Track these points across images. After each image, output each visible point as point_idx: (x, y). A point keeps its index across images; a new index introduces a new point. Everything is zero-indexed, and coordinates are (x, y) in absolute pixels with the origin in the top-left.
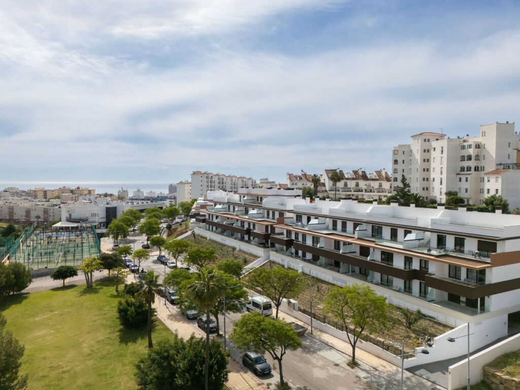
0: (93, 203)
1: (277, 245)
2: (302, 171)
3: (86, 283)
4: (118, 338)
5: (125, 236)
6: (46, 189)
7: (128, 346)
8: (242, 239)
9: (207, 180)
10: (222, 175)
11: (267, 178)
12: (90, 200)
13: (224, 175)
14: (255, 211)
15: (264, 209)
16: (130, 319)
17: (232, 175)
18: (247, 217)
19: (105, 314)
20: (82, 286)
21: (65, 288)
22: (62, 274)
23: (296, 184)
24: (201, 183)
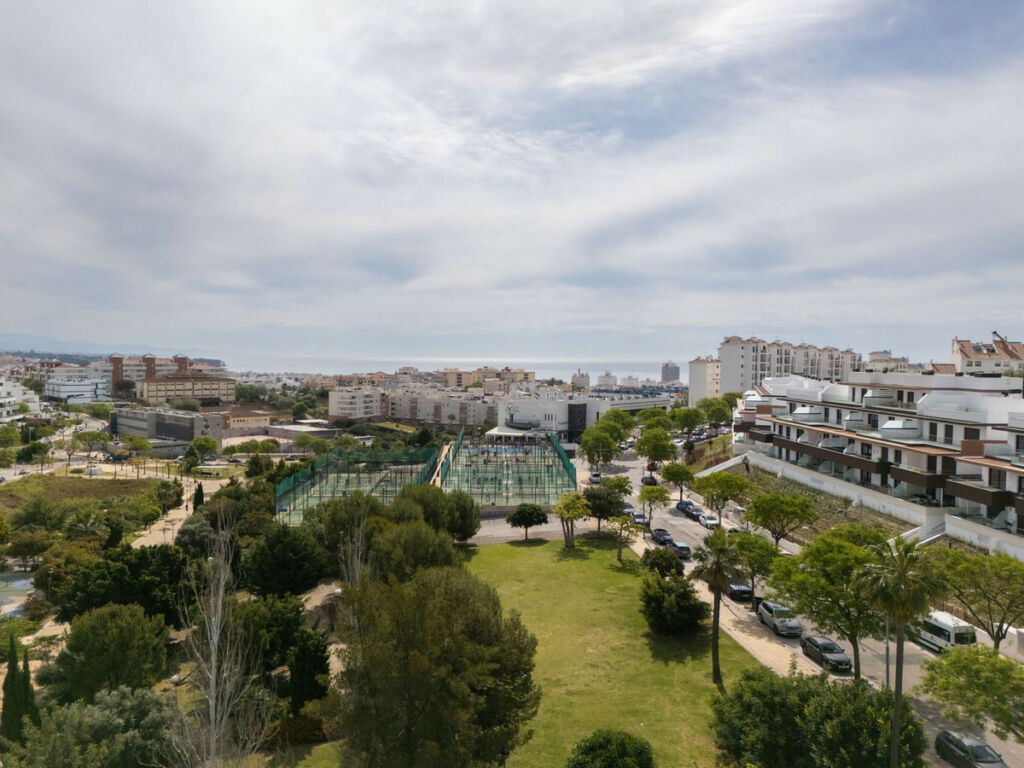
0: (533, 397)
1: (959, 501)
2: (995, 333)
3: (563, 538)
4: (647, 648)
5: (607, 459)
6: (461, 370)
7: (670, 668)
8: (865, 482)
9: (754, 354)
10: (785, 344)
11: (888, 350)
12: (527, 390)
13: (790, 345)
14: (898, 423)
15: (922, 418)
16: (669, 617)
17: (808, 343)
18: (873, 434)
19: (610, 601)
20: (555, 542)
21: (528, 542)
22: (527, 517)
23: (978, 364)
24: (742, 362)
